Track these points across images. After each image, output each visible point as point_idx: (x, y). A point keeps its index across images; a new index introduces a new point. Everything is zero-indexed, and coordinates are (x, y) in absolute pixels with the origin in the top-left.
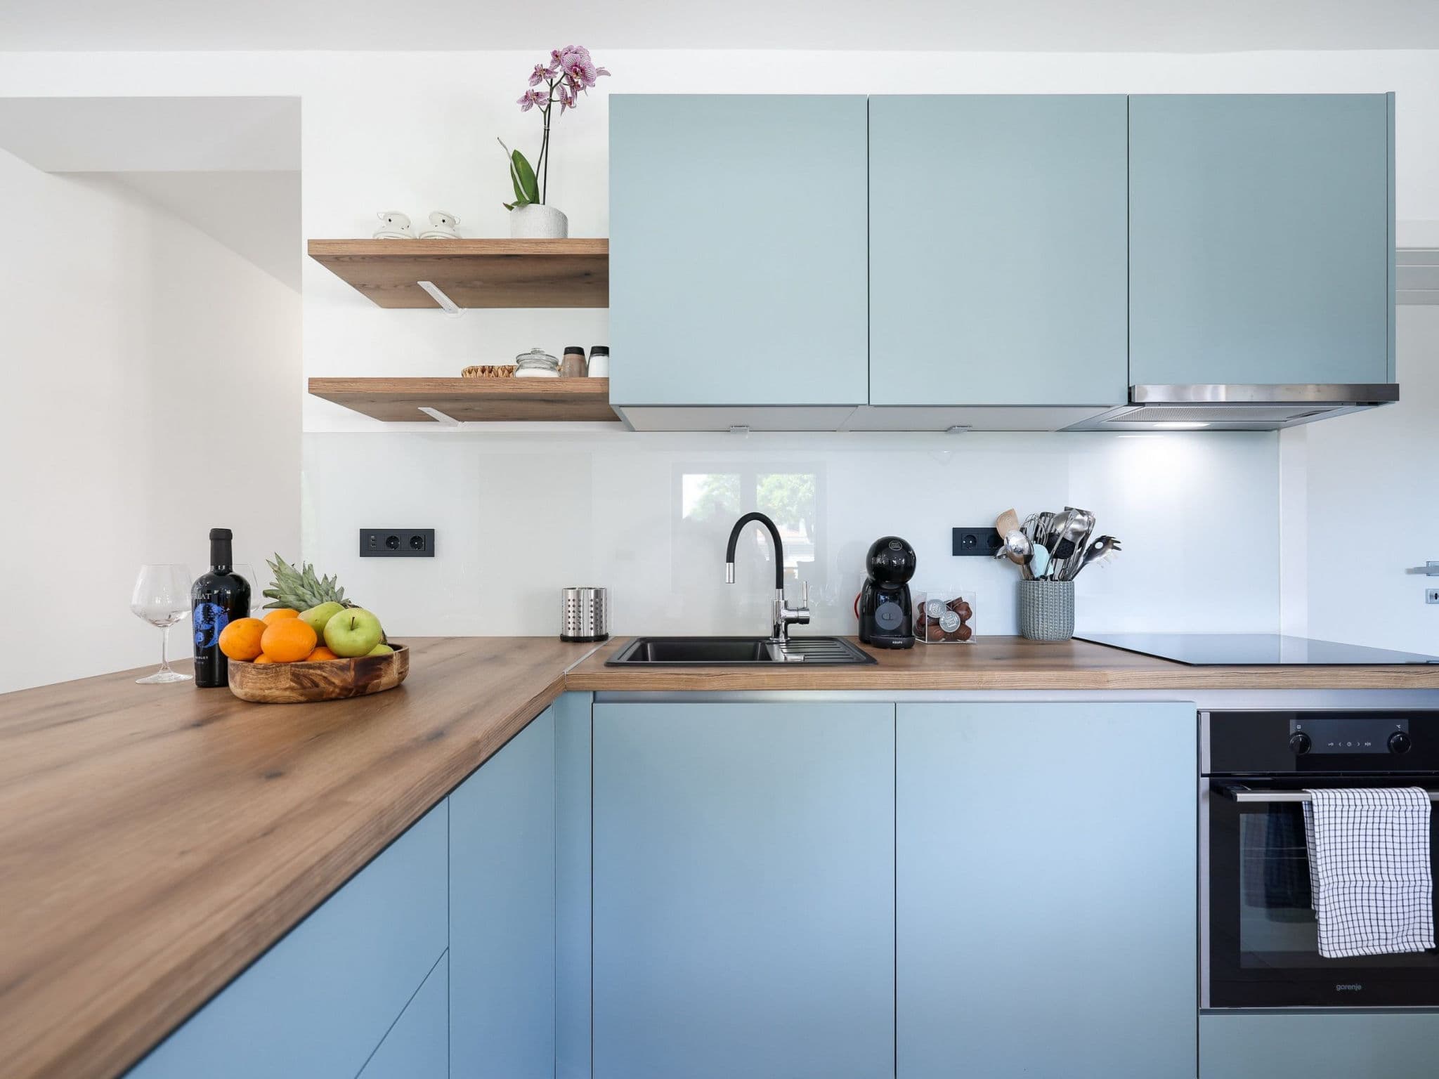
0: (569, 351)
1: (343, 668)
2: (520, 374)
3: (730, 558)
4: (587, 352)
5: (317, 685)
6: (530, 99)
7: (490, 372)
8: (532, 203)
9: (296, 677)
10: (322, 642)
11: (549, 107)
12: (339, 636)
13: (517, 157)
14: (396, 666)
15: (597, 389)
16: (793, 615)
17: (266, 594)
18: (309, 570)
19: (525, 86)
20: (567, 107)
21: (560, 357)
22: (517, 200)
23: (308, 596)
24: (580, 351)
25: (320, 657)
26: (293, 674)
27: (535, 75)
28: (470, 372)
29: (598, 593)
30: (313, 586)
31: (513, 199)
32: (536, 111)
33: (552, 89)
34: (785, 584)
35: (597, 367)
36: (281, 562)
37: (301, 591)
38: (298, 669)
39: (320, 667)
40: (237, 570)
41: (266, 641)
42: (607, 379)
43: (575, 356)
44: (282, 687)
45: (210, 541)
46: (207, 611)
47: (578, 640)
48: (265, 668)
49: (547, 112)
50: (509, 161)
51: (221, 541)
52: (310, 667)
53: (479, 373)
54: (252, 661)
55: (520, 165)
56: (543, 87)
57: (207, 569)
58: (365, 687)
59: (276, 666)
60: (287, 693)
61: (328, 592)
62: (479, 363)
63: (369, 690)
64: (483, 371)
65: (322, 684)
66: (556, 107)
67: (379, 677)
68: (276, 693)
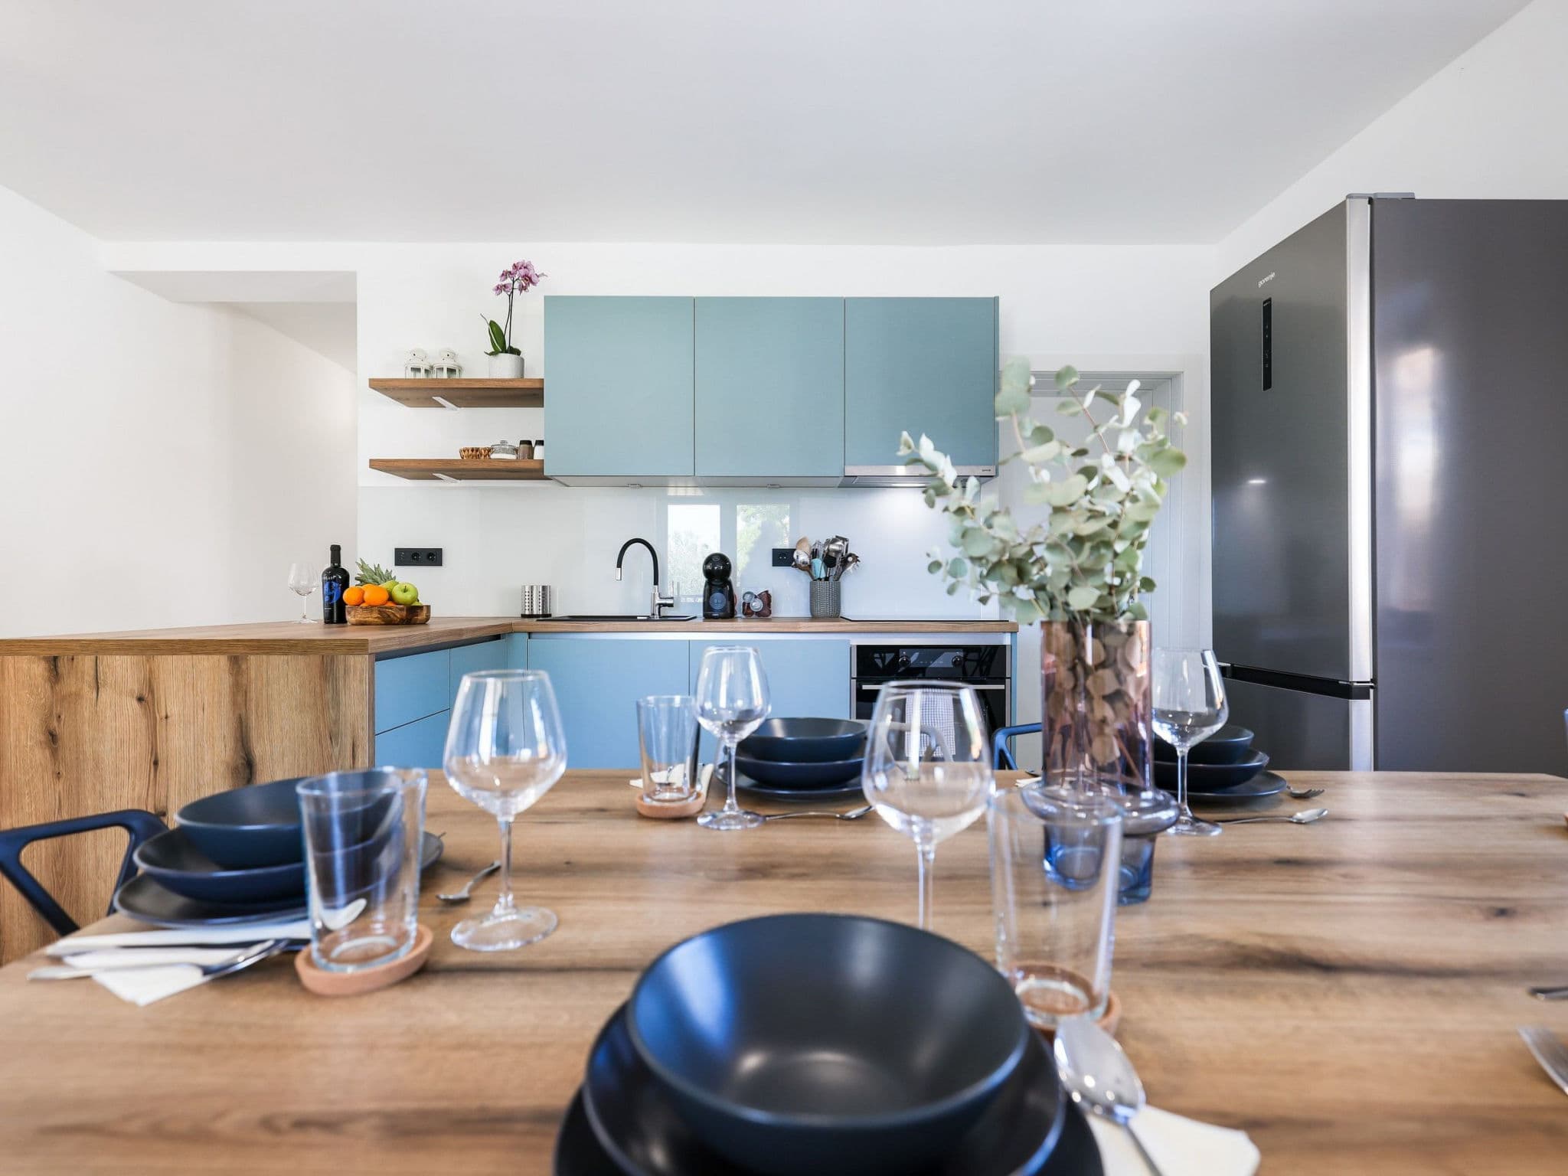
0: (522, 442)
1: (401, 610)
2: (493, 456)
3: (619, 565)
4: (533, 444)
5: (389, 616)
6: (500, 289)
7: (477, 451)
8: (502, 352)
9: (380, 612)
10: (391, 598)
11: (512, 292)
12: (399, 595)
13: (492, 324)
14: (425, 612)
15: (537, 466)
16: (663, 601)
17: (357, 579)
18: (377, 568)
19: (498, 282)
20: (523, 291)
21: (517, 445)
22: (493, 350)
23: (379, 580)
24: (529, 443)
25: (390, 604)
26: (379, 611)
27: (503, 275)
28: (464, 451)
29: (544, 588)
30: (381, 575)
31: (492, 350)
32: (504, 295)
33: (514, 283)
34: (659, 583)
35: (539, 453)
36: (363, 562)
37: (375, 577)
38: (381, 609)
39: (391, 608)
40: (343, 566)
41: (366, 596)
42: (543, 460)
43: (526, 446)
44: (373, 617)
45: (330, 552)
46: (330, 586)
47: (531, 616)
48: (366, 608)
49: (511, 295)
50: (487, 327)
51: (336, 551)
52: (386, 608)
53: (470, 452)
54: (359, 605)
55: (494, 329)
56: (509, 281)
57: (328, 565)
58: (411, 620)
59: (370, 608)
60: (376, 620)
61: (388, 577)
62: (470, 446)
63: (413, 622)
64: (473, 450)
65: (392, 616)
66: (516, 292)
67: (417, 616)
68: (370, 619)
